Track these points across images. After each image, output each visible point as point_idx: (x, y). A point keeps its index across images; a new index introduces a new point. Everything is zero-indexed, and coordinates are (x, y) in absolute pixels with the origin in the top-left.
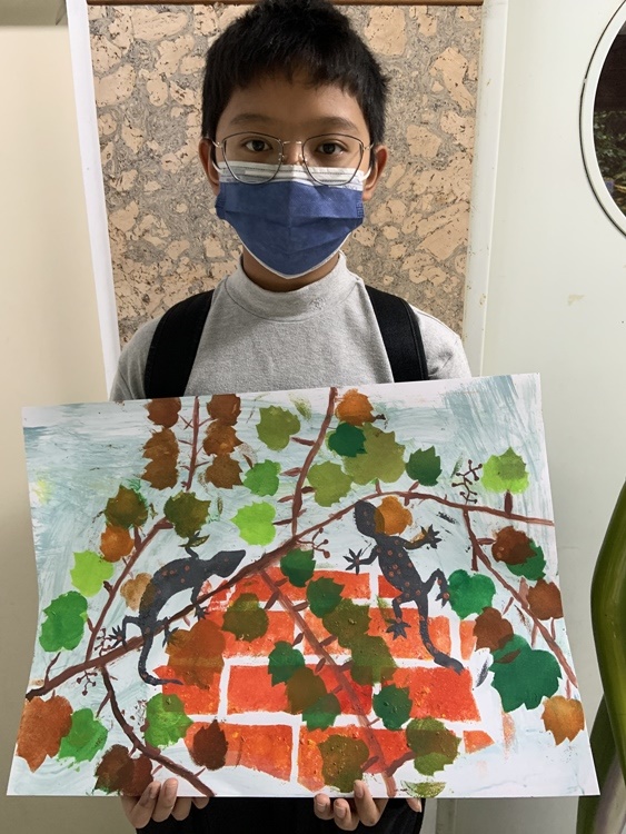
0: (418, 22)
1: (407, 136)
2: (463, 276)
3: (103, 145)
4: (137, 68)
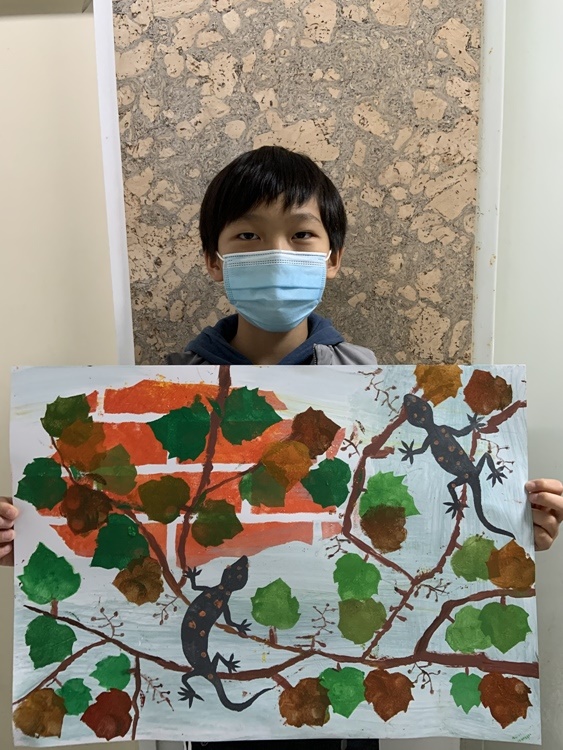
1: (413, 100)
2: (473, 236)
3: (121, 114)
4: (155, 43)
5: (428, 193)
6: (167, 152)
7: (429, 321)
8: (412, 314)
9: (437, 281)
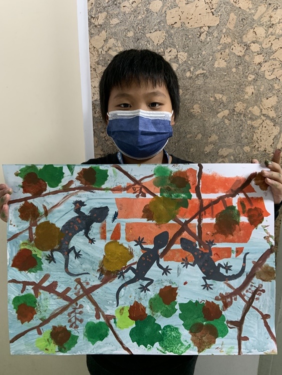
5: (274, 48)
6: (115, 21)
7: (266, 129)
8: (256, 123)
9: (274, 103)
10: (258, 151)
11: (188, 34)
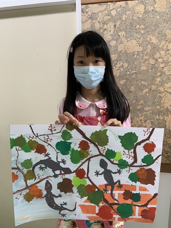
0: (170, 2)
1: (166, 33)
5: (169, 60)
7: (167, 97)
8: (162, 95)
9: (170, 86)
10: (164, 108)
11: (128, 55)
